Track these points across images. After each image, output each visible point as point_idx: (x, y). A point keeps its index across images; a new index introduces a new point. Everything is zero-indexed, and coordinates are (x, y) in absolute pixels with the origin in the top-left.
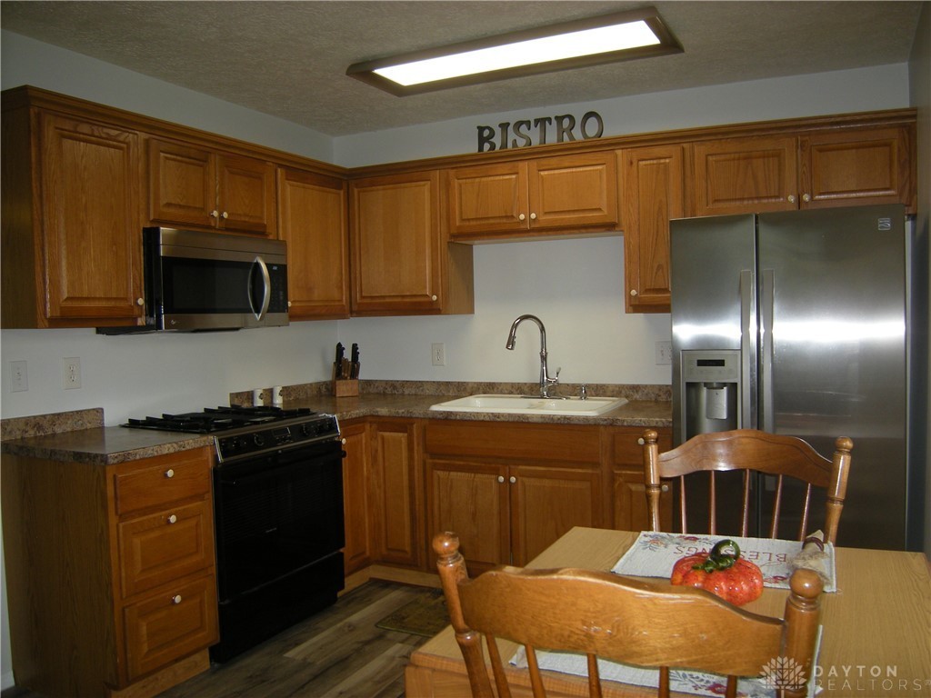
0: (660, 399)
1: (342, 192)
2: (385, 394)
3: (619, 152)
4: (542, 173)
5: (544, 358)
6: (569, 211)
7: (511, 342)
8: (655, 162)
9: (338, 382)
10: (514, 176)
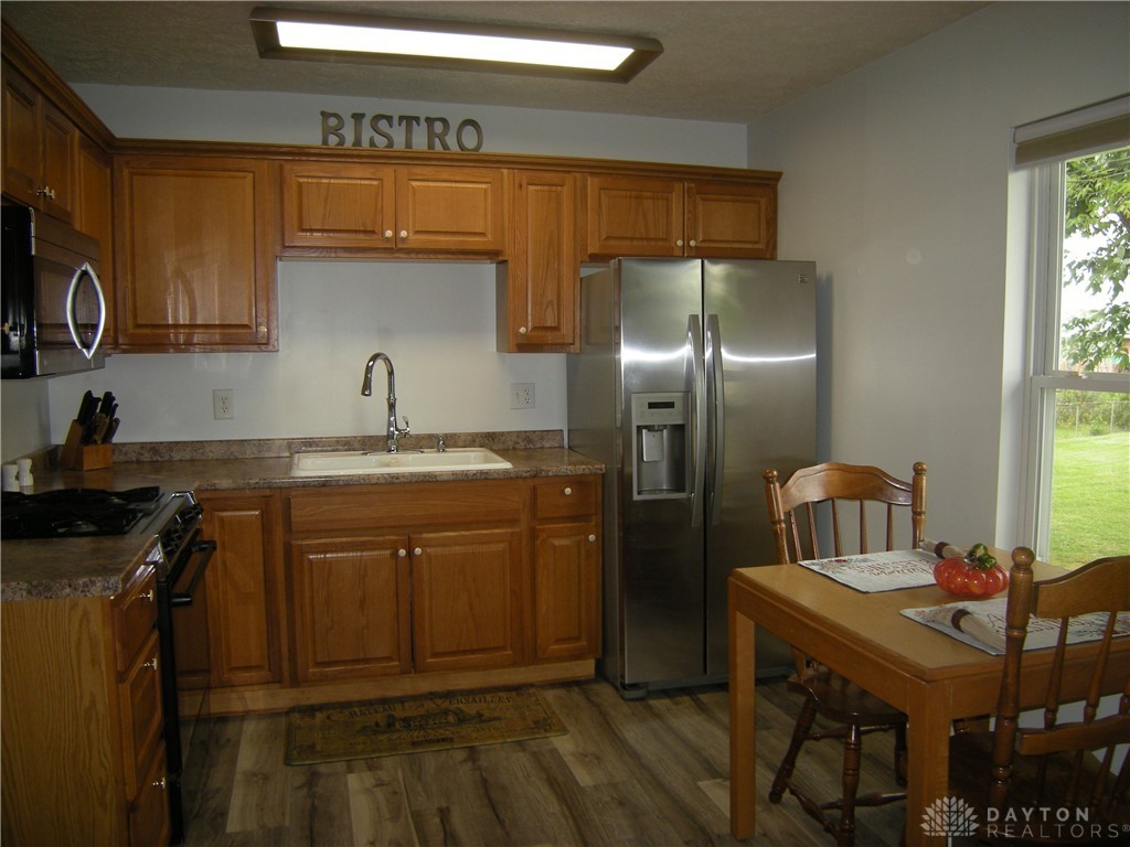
0: (518, 446)
1: (108, 170)
2: (139, 462)
3: (505, 171)
4: (414, 184)
5: (392, 406)
6: (446, 233)
7: (367, 387)
8: (546, 188)
9: (85, 448)
10: (375, 183)
